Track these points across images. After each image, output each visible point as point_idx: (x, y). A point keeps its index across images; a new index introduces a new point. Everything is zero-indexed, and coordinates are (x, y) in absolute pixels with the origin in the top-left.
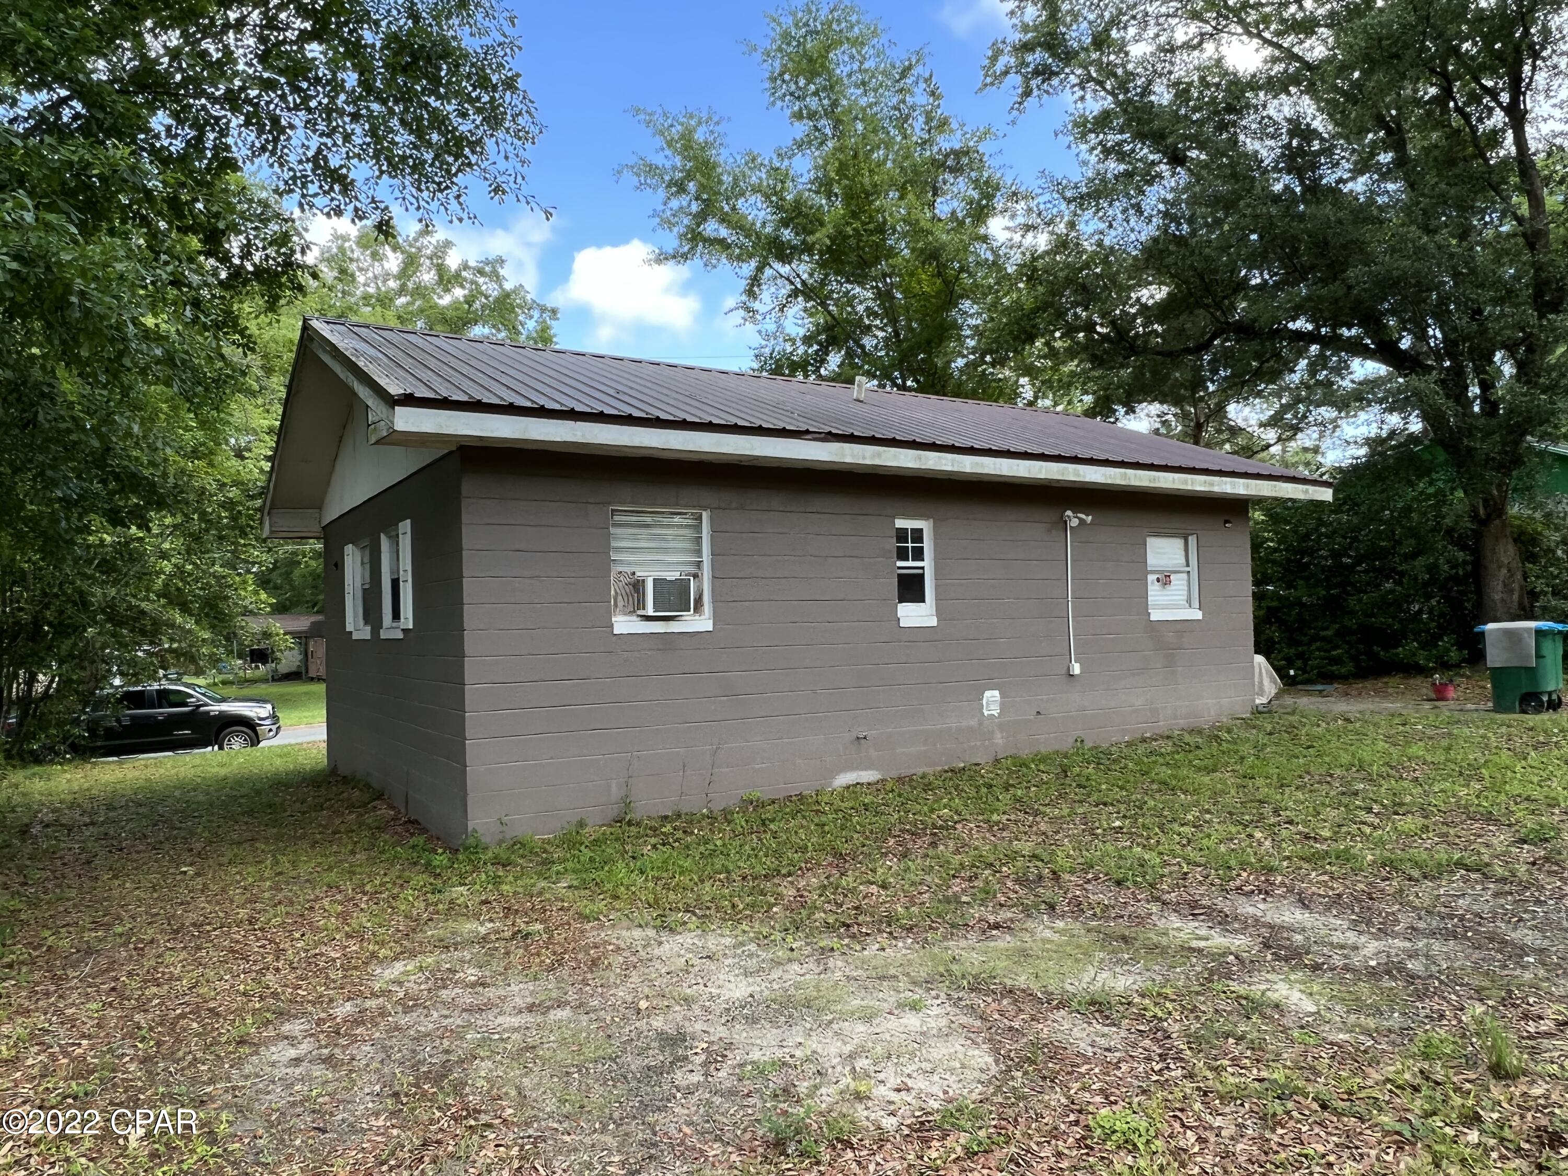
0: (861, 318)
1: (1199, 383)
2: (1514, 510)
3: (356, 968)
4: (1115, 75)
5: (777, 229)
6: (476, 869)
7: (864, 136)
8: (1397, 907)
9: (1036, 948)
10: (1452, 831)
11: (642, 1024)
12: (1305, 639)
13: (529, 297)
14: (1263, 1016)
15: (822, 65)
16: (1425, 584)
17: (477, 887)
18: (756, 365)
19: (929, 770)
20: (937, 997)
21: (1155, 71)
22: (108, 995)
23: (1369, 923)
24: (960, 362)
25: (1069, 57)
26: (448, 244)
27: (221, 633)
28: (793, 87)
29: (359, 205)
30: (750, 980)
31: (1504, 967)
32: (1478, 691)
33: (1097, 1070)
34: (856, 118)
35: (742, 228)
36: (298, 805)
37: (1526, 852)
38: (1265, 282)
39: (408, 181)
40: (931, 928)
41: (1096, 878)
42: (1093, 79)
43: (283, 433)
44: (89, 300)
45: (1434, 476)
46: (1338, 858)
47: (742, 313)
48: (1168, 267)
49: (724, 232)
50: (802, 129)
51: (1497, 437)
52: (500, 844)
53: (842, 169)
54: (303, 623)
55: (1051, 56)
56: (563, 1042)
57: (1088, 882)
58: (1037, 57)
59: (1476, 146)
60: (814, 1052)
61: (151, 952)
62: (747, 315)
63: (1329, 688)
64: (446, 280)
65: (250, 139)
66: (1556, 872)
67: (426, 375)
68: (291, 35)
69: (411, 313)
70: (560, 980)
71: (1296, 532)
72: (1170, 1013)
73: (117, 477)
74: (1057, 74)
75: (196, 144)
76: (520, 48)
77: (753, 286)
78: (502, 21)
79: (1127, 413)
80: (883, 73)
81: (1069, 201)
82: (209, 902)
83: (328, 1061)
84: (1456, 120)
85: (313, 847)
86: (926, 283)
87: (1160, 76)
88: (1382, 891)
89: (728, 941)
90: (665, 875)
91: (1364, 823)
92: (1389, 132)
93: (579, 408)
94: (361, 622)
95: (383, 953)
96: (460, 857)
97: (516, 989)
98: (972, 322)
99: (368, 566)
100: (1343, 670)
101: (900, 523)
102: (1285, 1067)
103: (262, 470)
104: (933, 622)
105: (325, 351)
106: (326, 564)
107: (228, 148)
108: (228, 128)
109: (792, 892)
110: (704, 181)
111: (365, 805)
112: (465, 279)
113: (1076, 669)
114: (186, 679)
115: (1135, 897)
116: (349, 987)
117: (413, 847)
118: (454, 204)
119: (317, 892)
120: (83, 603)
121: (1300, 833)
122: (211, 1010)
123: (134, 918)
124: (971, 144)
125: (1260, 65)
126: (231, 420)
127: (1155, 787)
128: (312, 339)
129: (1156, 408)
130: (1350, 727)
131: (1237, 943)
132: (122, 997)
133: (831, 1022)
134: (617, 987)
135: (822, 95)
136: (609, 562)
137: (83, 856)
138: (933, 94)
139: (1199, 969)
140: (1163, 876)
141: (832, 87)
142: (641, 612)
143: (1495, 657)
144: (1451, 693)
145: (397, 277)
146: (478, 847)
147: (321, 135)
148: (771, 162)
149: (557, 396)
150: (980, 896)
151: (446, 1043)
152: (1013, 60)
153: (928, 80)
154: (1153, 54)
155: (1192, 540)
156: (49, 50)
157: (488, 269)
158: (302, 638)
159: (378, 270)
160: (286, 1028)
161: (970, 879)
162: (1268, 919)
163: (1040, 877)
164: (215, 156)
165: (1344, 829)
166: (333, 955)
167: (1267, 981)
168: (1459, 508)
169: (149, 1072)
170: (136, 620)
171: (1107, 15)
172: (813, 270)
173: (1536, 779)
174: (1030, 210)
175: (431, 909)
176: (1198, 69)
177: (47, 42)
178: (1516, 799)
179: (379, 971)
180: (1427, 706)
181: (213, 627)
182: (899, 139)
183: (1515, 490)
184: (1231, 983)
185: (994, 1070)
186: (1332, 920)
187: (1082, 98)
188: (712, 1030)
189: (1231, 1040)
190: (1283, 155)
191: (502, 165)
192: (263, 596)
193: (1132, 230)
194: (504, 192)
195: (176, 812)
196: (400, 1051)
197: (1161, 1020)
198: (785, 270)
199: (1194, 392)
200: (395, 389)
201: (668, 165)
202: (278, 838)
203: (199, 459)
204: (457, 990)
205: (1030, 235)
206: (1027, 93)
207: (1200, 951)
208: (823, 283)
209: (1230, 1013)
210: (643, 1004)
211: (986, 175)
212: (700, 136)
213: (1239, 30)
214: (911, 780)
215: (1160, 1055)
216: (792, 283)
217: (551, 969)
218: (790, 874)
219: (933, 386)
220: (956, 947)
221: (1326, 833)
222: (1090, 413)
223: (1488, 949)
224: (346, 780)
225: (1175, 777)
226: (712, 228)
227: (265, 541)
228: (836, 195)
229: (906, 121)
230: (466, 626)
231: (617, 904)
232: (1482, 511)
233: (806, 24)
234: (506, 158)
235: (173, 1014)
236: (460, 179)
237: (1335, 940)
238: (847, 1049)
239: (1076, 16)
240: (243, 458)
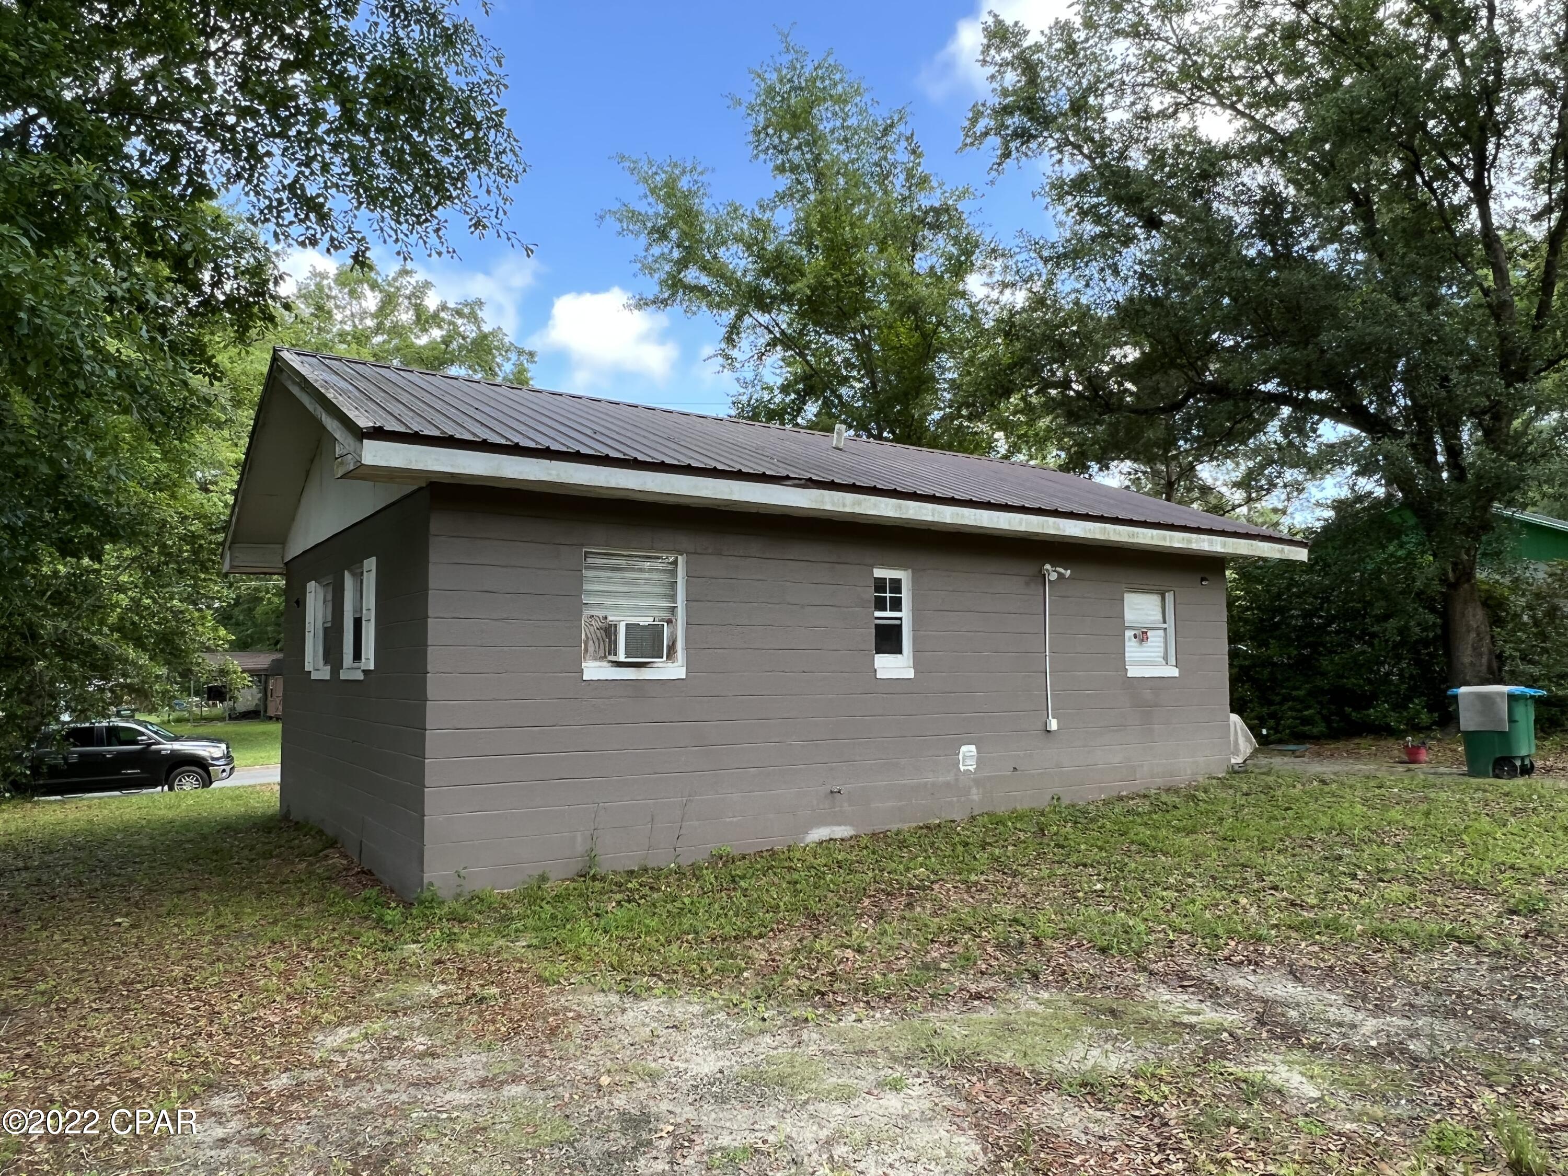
0: (839, 368)
1: (1170, 443)
2: (1481, 575)
3: (296, 1034)
4: (1092, 140)
5: (757, 278)
6: (430, 925)
7: (846, 191)
8: (1391, 981)
9: (1020, 1021)
10: (1439, 900)
11: (603, 1103)
12: (1278, 699)
13: (507, 340)
14: (1265, 1102)
15: (806, 121)
16: (1396, 646)
17: (431, 945)
18: (733, 412)
19: (905, 827)
20: (918, 1075)
21: (1131, 137)
22: (22, 1060)
23: (1365, 999)
24: (936, 415)
25: (1047, 121)
26: (427, 285)
27: (175, 670)
28: (776, 141)
29: (335, 235)
30: (720, 1053)
31: (1509, 1049)
32: (1449, 754)
33: (1092, 1162)
34: (838, 173)
35: (723, 276)
36: (246, 852)
37: (1517, 925)
38: (1237, 344)
39: (387, 213)
40: (910, 997)
41: (1080, 945)
42: (1071, 143)
43: (247, 467)
44: (39, 317)
45: (1404, 538)
46: (1327, 927)
47: (720, 360)
48: (1144, 326)
49: (704, 280)
50: (784, 182)
51: (1467, 502)
52: (457, 897)
53: (823, 222)
54: (263, 660)
55: (1030, 119)
56: (516, 1123)
57: (1072, 949)
58: (1015, 121)
59: (1444, 219)
60: (789, 1137)
61: (72, 1013)
62: (725, 363)
63: (1301, 748)
64: (424, 320)
65: (226, 167)
66: (1550, 946)
67: (397, 409)
68: (274, 65)
69: (386, 351)
70: (516, 1051)
71: (1268, 591)
72: (1166, 1097)
73: (69, 507)
74: (1035, 137)
75: (169, 171)
76: (506, 86)
77: (732, 335)
78: (489, 61)
79: (1101, 470)
80: (866, 130)
81: (1046, 261)
82: (142, 957)
83: (258, 1142)
84: (1423, 194)
85: (259, 898)
86: (905, 336)
87: (1137, 141)
88: (1375, 963)
89: (696, 1009)
90: (630, 935)
91: (1351, 890)
92: (1357, 203)
93: (555, 447)
94: (321, 662)
95: (327, 1017)
96: (414, 912)
97: (468, 1060)
98: (949, 375)
99: (330, 605)
100: (1315, 731)
101: (879, 573)
102: (1294, 1161)
103: (226, 505)
104: (910, 674)
105: (294, 382)
106: (286, 601)
107: (203, 175)
108: (204, 155)
109: (764, 955)
110: (685, 227)
111: (316, 853)
112: (443, 320)
113: (1054, 725)
114: (139, 716)
115: (1121, 967)
116: (286, 1056)
117: (365, 900)
118: (433, 237)
119: (260, 947)
120: (31, 634)
121: (1285, 900)
122: (134, 1081)
123: (59, 975)
124: (950, 202)
125: (1233, 136)
126: (197, 452)
127: (1134, 848)
128: (282, 370)
129: (1127, 465)
130: (1326, 789)
131: (1230, 1018)
132: (38, 1065)
133: (806, 1103)
134: (577, 1059)
135: (806, 149)
136: (579, 607)
137: (12, 905)
138: (914, 152)
139: (1192, 1047)
140: (1149, 944)
141: (815, 142)
142: (612, 658)
143: (1468, 720)
144: (1424, 756)
145: (374, 316)
146: (434, 901)
147: (299, 165)
148: (753, 212)
149: (531, 434)
150: (960, 963)
151: (389, 1122)
152: (992, 123)
153: (909, 139)
154: (1128, 121)
155: (1169, 597)
156: (17, 64)
157: (466, 311)
158: (261, 677)
159: (356, 308)
160: (216, 1102)
161: (949, 945)
162: (1259, 992)
163: (1022, 943)
164: (190, 182)
165: (1331, 896)
166: (272, 1019)
167: (1264, 1061)
168: (1431, 571)
169: (58, 1154)
170: (87, 654)
171: (1085, 82)
172: (792, 320)
173: (1518, 847)
174: (1006, 268)
175: (380, 969)
176: (1172, 137)
177: (13, 55)
178: (1500, 867)
179: (320, 1038)
180: (1401, 768)
181: (168, 663)
182: (880, 194)
183: (1484, 555)
184: (1226, 1063)
185: (982, 1160)
186: (1326, 995)
187: (1060, 161)
188: (678, 1110)
189: (1233, 1129)
190: (1256, 221)
191: (484, 199)
192: (222, 632)
193: (1109, 290)
194: (484, 227)
195: (117, 857)
196: (338, 1131)
197: (1156, 1104)
198: (764, 319)
199: (1167, 451)
200: (364, 422)
201: (651, 212)
202: (222, 888)
203: (161, 490)
204: (403, 1061)
205: (1008, 292)
206: (1007, 155)
207: (1192, 1026)
208: (801, 334)
209: (1229, 1097)
210: (605, 1080)
211: (965, 231)
212: (684, 184)
213: (1213, 101)
214: (886, 836)
215: (1159, 1145)
216: (771, 332)
217: (506, 1038)
218: (761, 936)
219: (909, 437)
220: (936, 1018)
221: (1312, 900)
222: (1064, 468)
223: (1492, 1030)
224: (297, 826)
225: (1155, 838)
226: (692, 275)
227: (226, 575)
228: (817, 247)
229: (887, 177)
230: (429, 668)
231: (580, 967)
232: (1451, 575)
233: (789, 81)
234: (488, 192)
235: (90, 1085)
236: (440, 212)
237: (1332, 1018)
238: (824, 1134)
239: (1054, 82)
240: (207, 491)
